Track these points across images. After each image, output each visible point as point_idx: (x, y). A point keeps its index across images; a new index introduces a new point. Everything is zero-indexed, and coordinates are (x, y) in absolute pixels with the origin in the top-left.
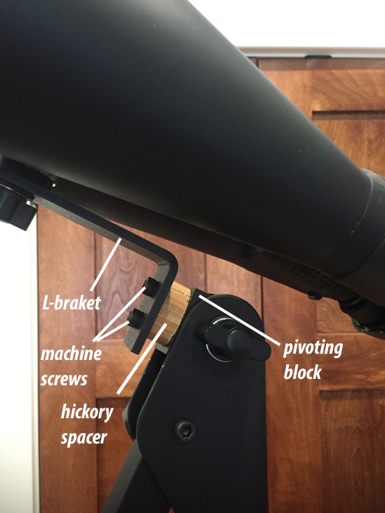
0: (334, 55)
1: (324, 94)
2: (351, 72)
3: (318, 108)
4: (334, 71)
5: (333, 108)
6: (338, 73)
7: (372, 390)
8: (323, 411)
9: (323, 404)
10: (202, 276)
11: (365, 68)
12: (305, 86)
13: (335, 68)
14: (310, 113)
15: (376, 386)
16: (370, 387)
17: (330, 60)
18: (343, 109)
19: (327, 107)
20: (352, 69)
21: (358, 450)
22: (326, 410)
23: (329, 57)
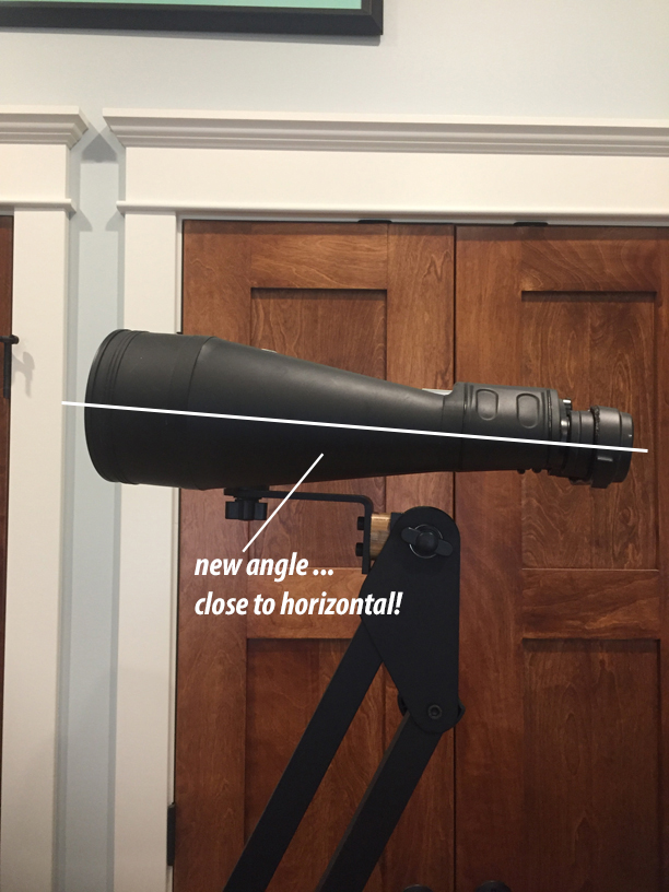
0: (549, 222)
1: (536, 269)
2: (572, 243)
3: (528, 287)
4: (551, 242)
5: (548, 288)
6: (556, 244)
7: (589, 640)
8: (527, 665)
9: (528, 656)
10: (381, 492)
11: (589, 239)
12: (513, 260)
13: (551, 239)
14: (520, 294)
15: (593, 635)
16: (586, 637)
17: (545, 228)
18: (561, 289)
19: (541, 286)
20: (573, 239)
21: (571, 715)
22: (531, 664)
23: (545, 225)
